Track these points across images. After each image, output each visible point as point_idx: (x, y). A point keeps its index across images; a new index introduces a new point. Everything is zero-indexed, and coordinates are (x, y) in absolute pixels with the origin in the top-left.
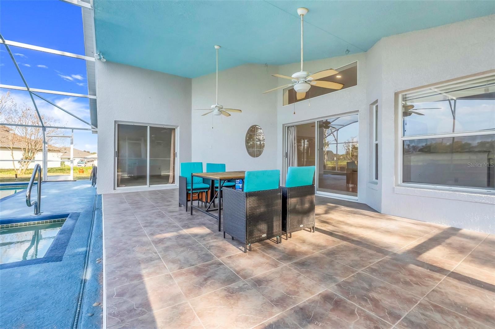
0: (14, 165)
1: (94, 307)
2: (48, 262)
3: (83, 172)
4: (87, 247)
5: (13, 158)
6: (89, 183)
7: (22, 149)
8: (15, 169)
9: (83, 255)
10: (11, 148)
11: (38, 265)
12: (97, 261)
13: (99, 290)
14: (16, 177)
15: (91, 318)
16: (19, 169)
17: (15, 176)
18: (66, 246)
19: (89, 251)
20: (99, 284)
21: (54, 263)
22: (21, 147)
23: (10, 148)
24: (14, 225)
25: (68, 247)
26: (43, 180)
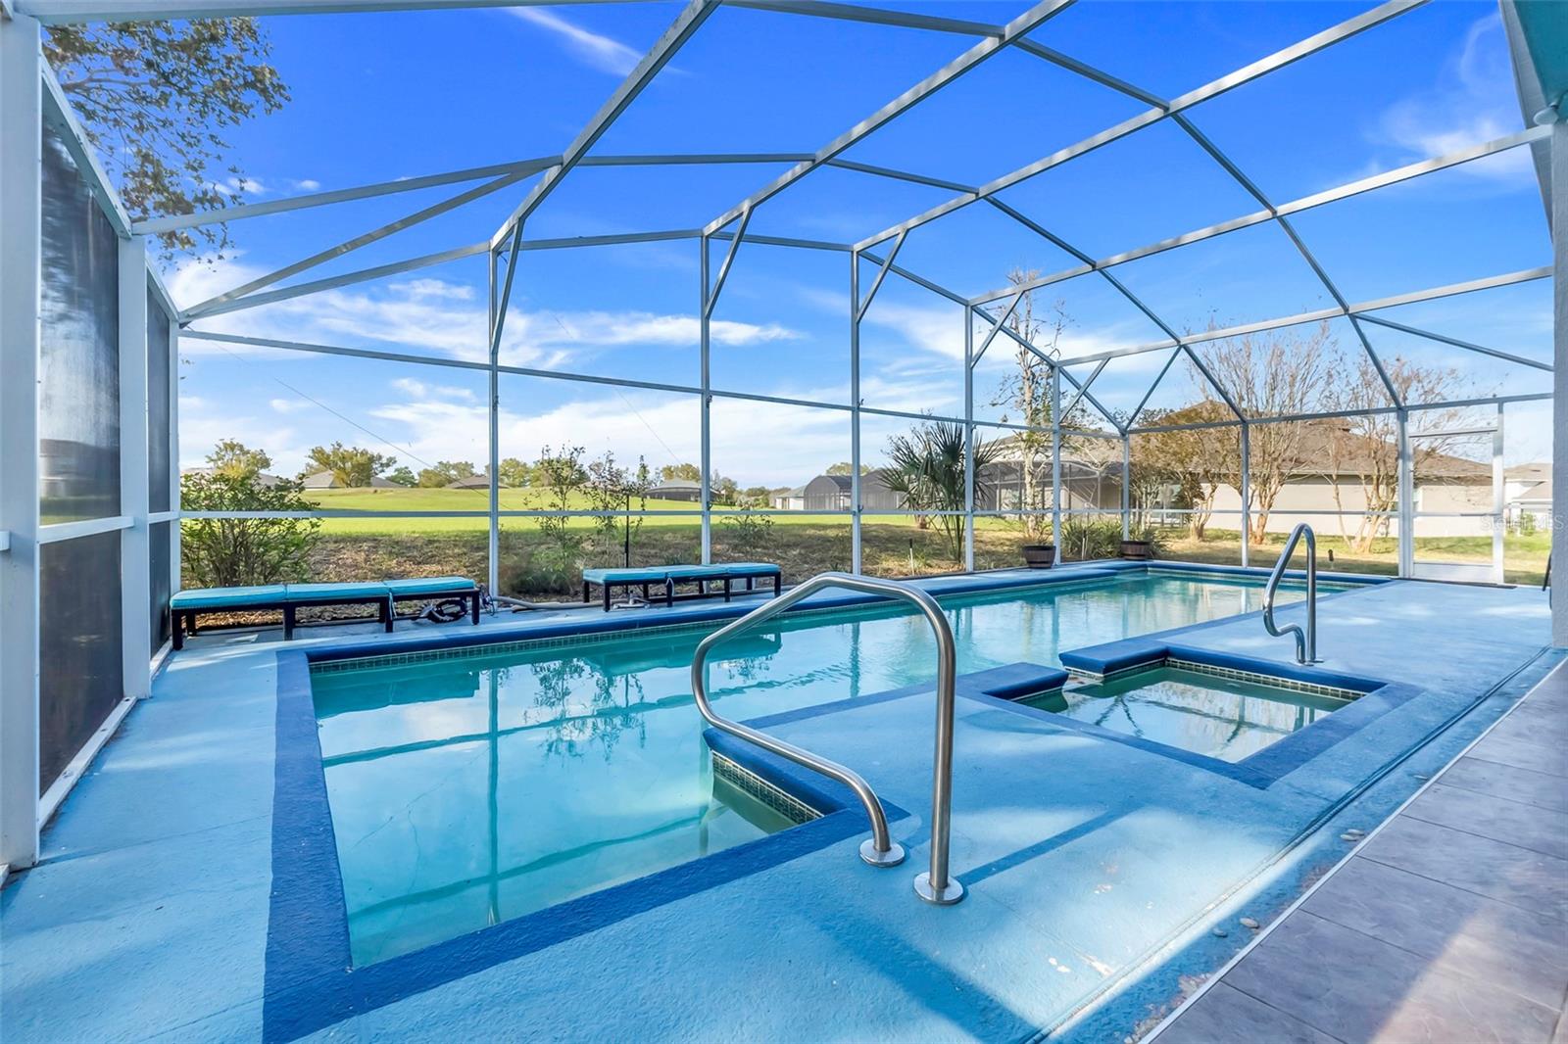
0: (1342, 525)
1: (1240, 924)
2: (1235, 778)
4: (1358, 787)
5: (1340, 506)
7: (1363, 478)
8: (1345, 537)
9: (1324, 802)
10: (1334, 477)
11: (1212, 773)
12: (1349, 834)
13: (1286, 900)
14: (1331, 559)
15: (1215, 939)
16: (1354, 538)
17: (1327, 556)
18: (1304, 761)
19: (1352, 800)
20: (1301, 886)
21: (1244, 785)
22: (1356, 473)
23: (1330, 476)
24: (1235, 674)
25: (1306, 764)
26: (1401, 575)
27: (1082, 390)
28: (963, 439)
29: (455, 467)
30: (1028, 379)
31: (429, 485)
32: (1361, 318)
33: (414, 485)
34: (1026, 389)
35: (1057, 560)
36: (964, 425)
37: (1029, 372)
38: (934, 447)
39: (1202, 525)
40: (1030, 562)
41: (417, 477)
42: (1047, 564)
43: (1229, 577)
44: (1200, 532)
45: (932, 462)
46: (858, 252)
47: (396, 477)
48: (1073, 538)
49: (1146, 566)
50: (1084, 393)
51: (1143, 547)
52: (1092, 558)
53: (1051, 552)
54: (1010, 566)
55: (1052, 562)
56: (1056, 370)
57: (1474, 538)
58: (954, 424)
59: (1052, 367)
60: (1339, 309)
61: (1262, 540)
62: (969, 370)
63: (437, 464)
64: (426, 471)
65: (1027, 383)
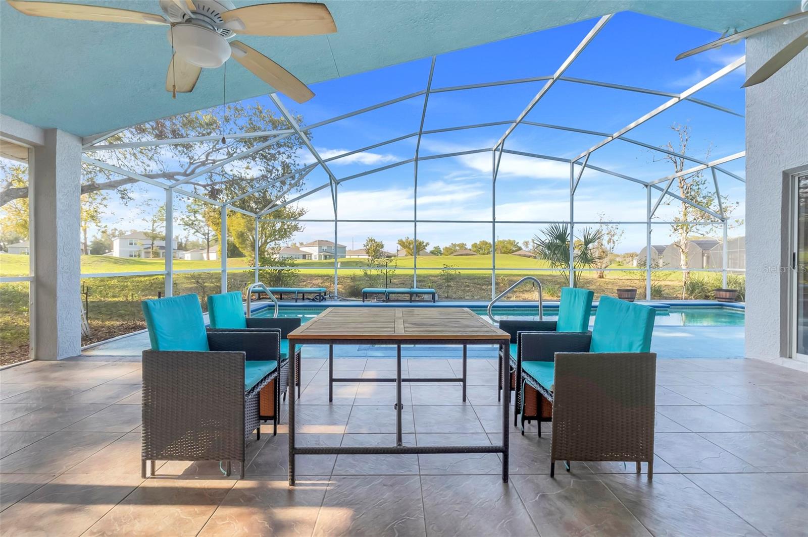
29: (458, 245)
31: (447, 254)
33: (441, 254)
36: (569, 225)
41: (442, 249)
47: (434, 251)
51: (732, 293)
53: (632, 292)
55: (636, 298)
63: (451, 245)
64: (446, 248)
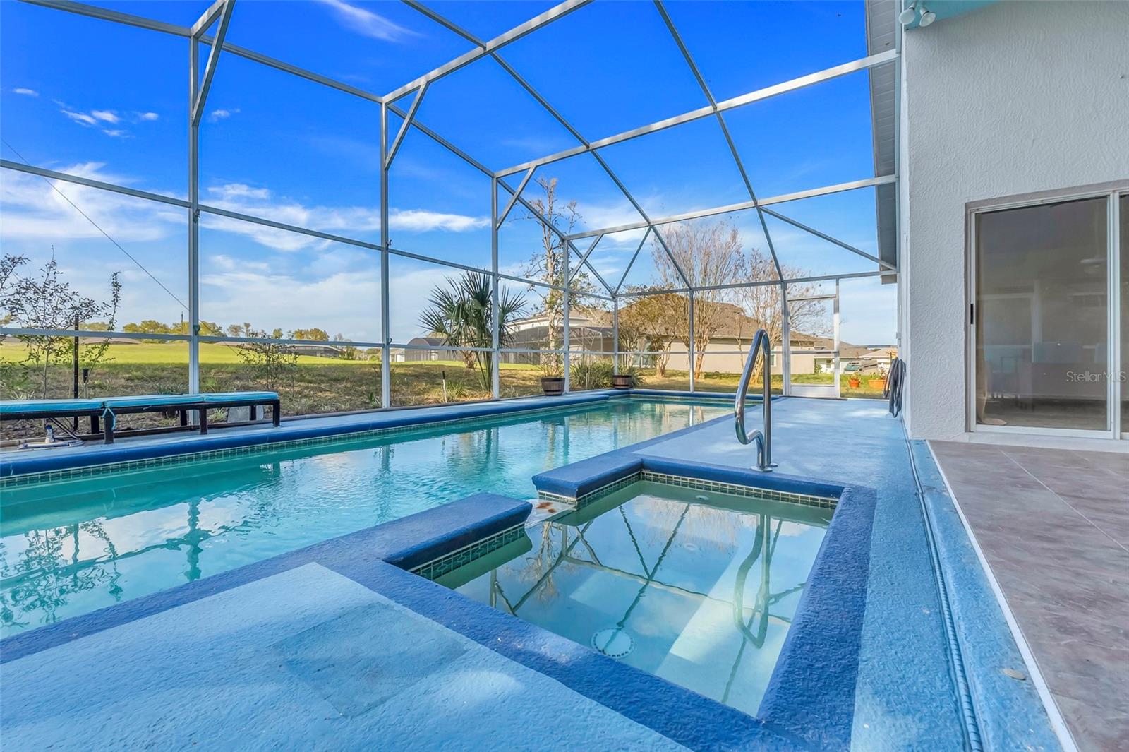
3: (858, 385)
6: (882, 407)
26: (784, 394)
27: (584, 259)
28: (491, 288)
30: (551, 258)
32: (764, 211)
34: (549, 264)
35: (567, 388)
36: (491, 276)
37: (551, 252)
38: (466, 294)
39: (664, 366)
40: (546, 391)
42: (559, 392)
43: (683, 399)
44: (663, 371)
45: (463, 306)
46: (386, 104)
48: (581, 374)
49: (629, 393)
50: (585, 262)
51: (627, 379)
52: (593, 388)
53: (560, 382)
54: (533, 395)
55: (563, 391)
56: (566, 242)
57: (806, 375)
58: (482, 275)
59: (563, 240)
60: (751, 203)
61: (699, 375)
62: (495, 230)
65: (549, 260)
